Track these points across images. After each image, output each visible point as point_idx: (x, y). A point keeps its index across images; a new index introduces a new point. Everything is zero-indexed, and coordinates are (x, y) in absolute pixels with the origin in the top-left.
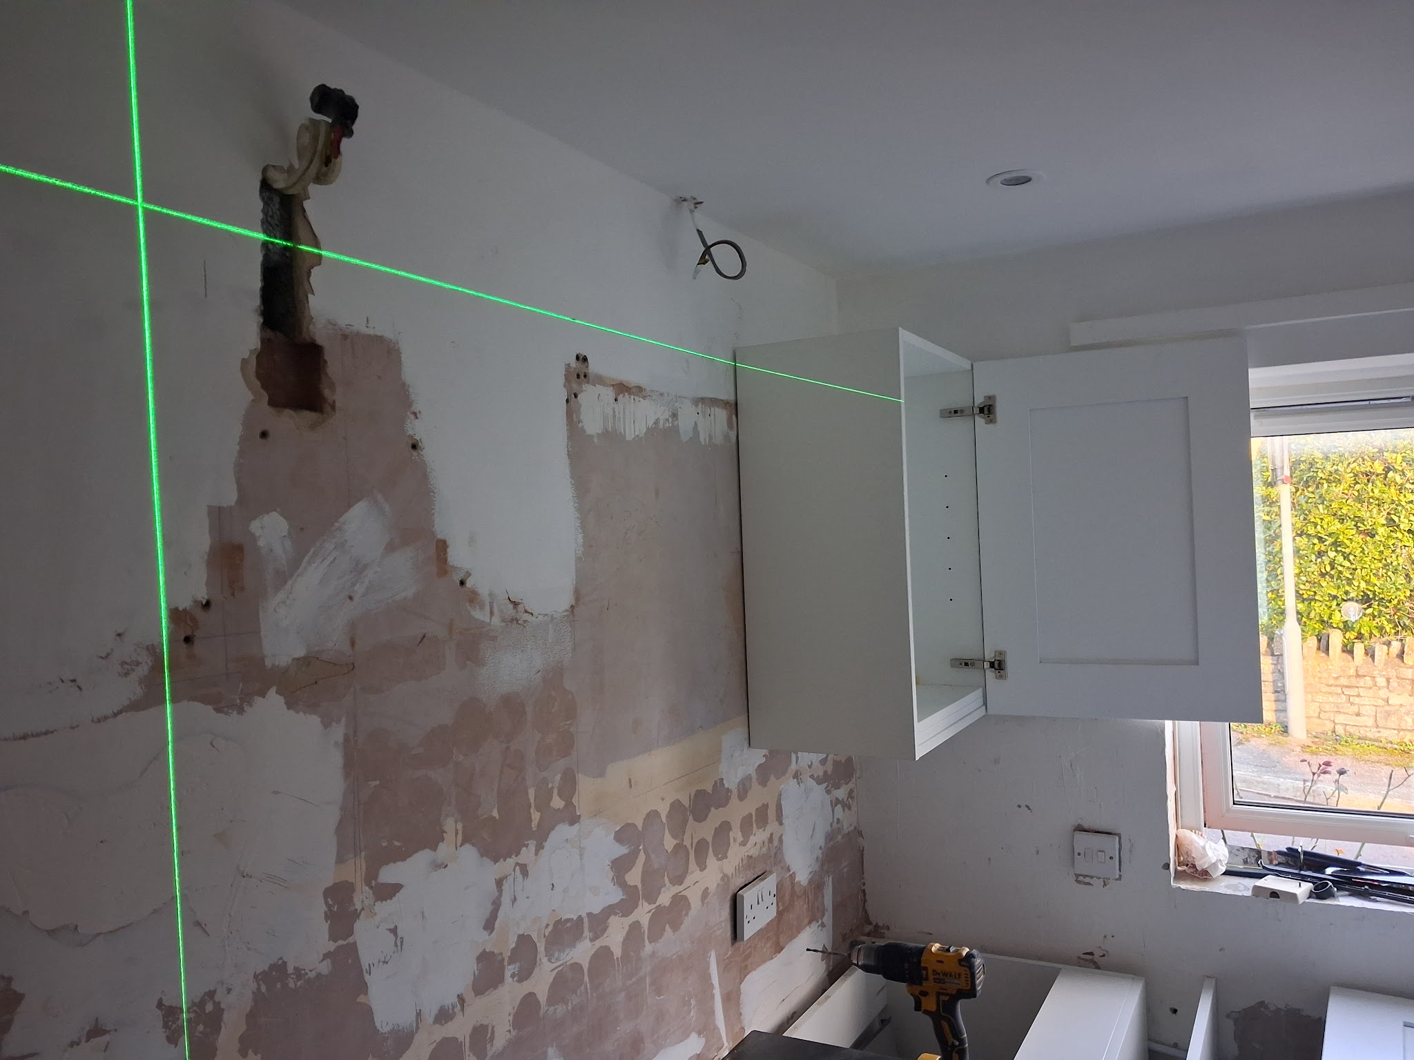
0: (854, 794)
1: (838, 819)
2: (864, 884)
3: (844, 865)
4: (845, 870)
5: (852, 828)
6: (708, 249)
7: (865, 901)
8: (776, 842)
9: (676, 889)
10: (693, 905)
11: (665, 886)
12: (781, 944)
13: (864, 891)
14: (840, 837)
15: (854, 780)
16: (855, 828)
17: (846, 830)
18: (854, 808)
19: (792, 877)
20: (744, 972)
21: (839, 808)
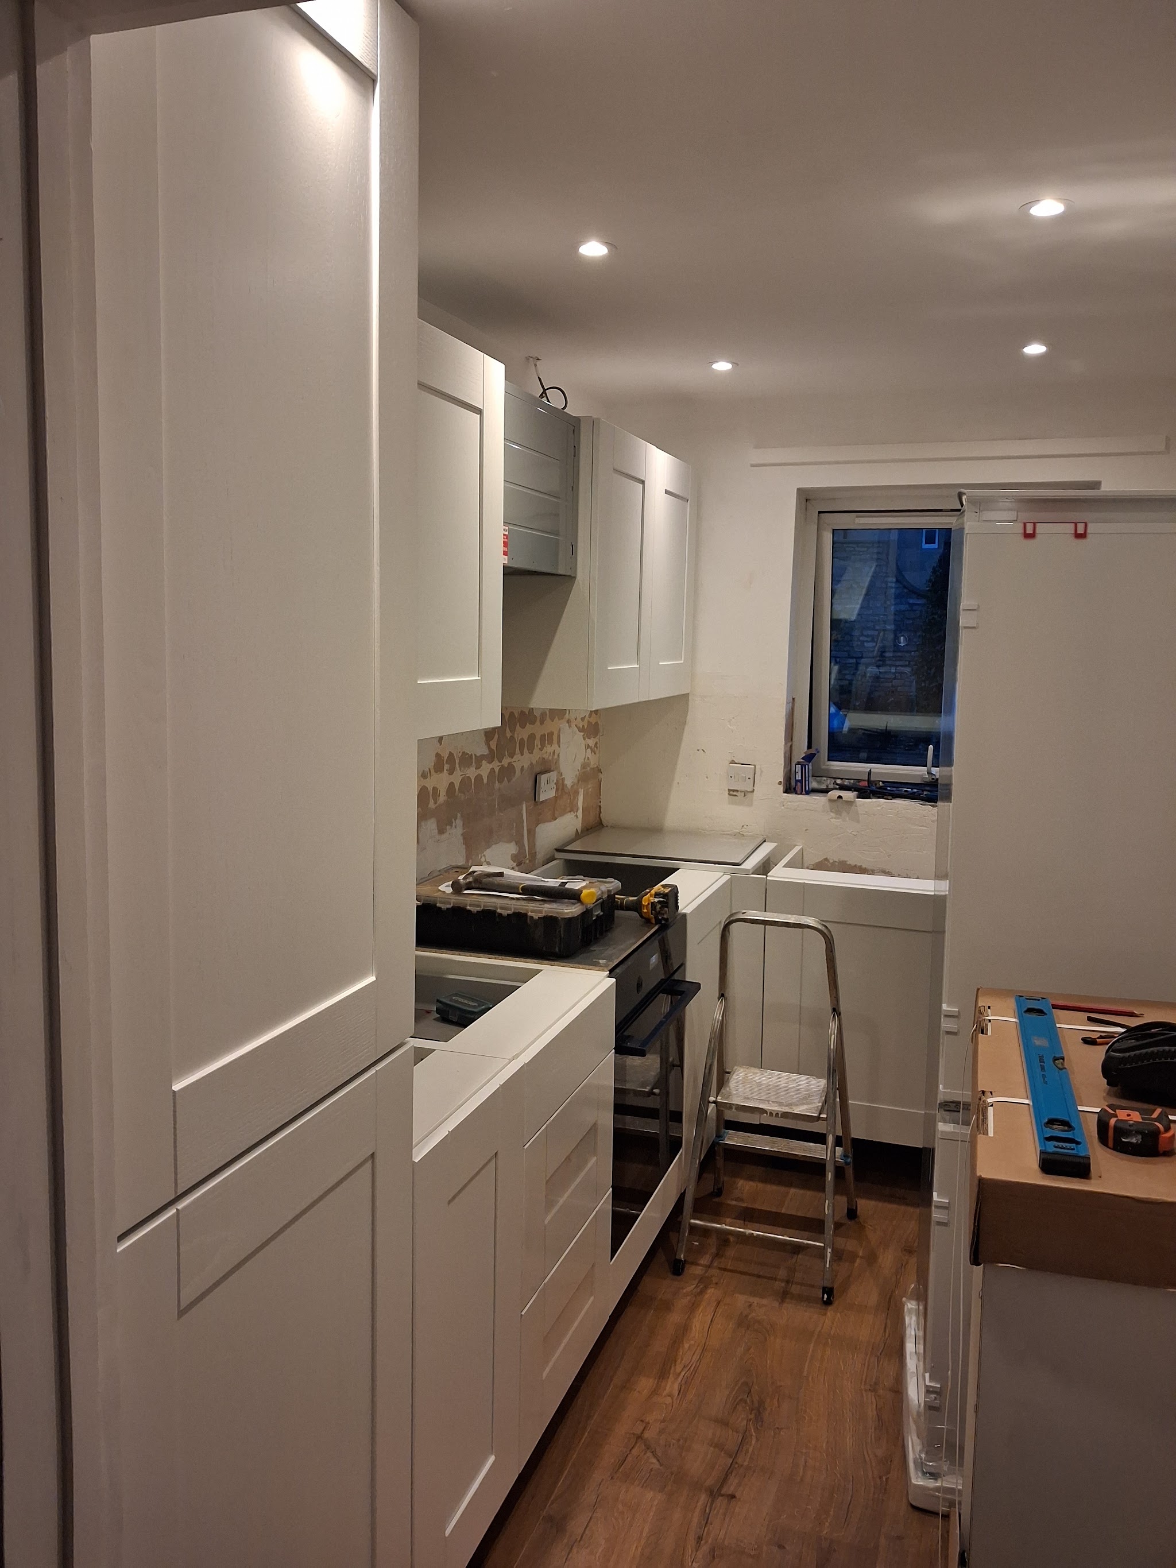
0: (598, 746)
1: (588, 758)
2: (600, 802)
3: (589, 786)
4: (590, 790)
5: (595, 766)
6: (545, 390)
7: (600, 812)
8: (556, 756)
9: (509, 760)
10: (517, 772)
11: (505, 755)
12: (556, 815)
13: (600, 807)
14: (588, 769)
15: (598, 737)
16: (597, 767)
17: (592, 766)
18: (597, 755)
19: (563, 780)
20: (538, 822)
21: (589, 750)
